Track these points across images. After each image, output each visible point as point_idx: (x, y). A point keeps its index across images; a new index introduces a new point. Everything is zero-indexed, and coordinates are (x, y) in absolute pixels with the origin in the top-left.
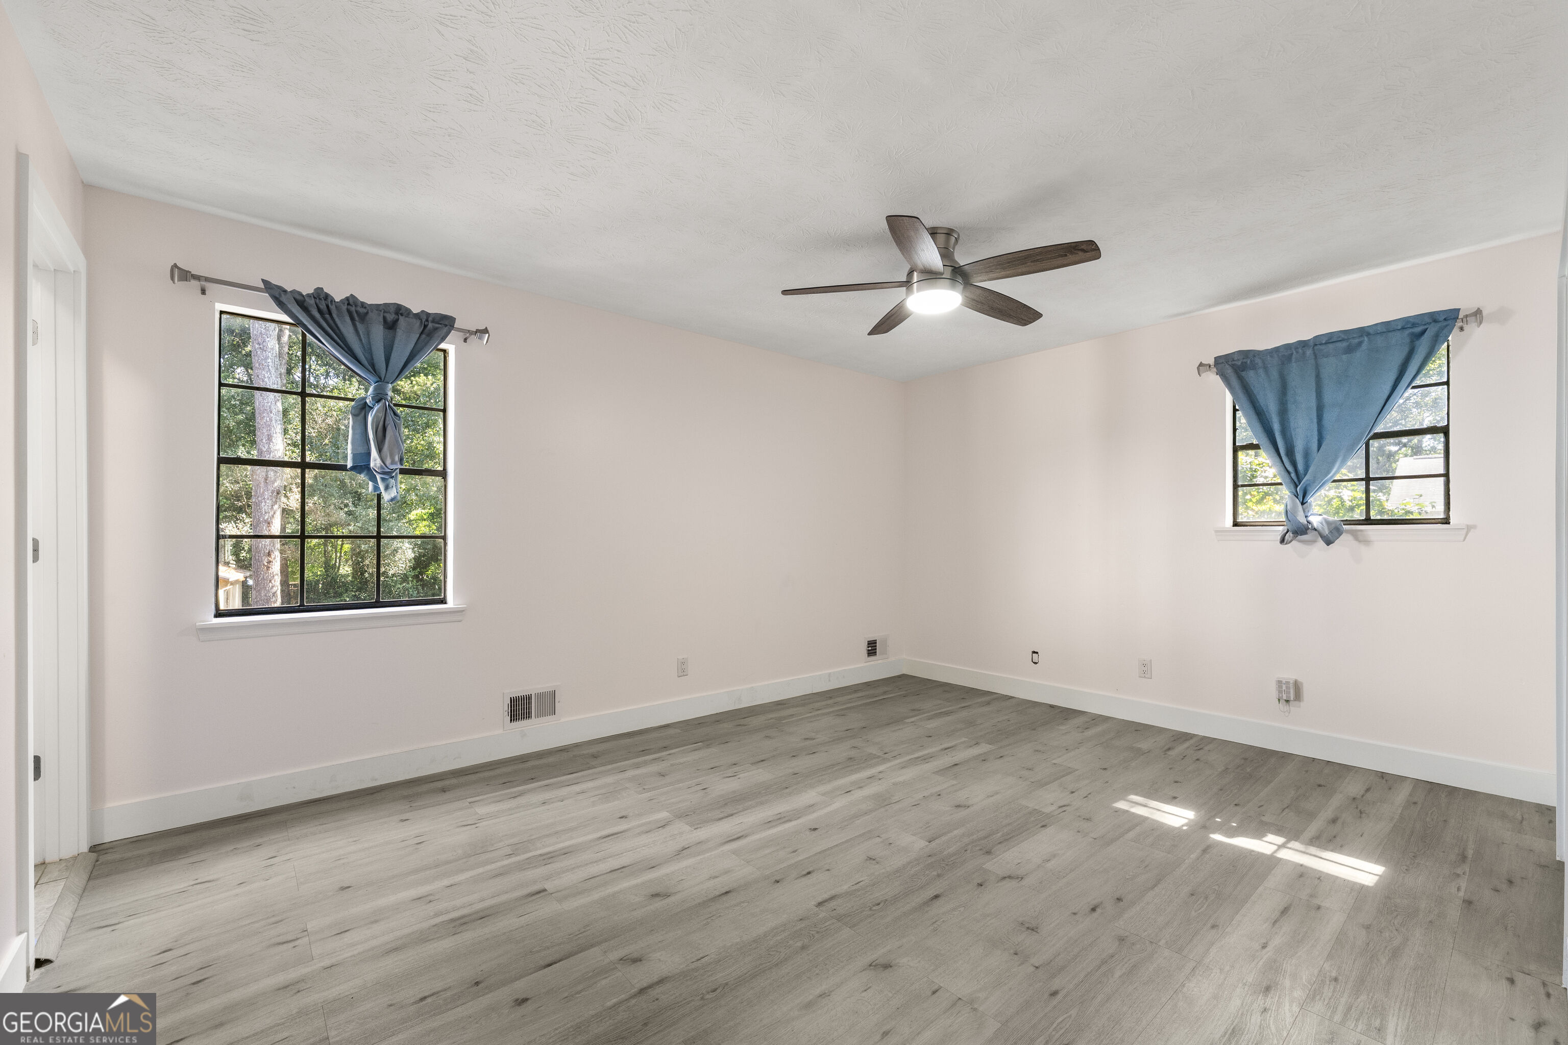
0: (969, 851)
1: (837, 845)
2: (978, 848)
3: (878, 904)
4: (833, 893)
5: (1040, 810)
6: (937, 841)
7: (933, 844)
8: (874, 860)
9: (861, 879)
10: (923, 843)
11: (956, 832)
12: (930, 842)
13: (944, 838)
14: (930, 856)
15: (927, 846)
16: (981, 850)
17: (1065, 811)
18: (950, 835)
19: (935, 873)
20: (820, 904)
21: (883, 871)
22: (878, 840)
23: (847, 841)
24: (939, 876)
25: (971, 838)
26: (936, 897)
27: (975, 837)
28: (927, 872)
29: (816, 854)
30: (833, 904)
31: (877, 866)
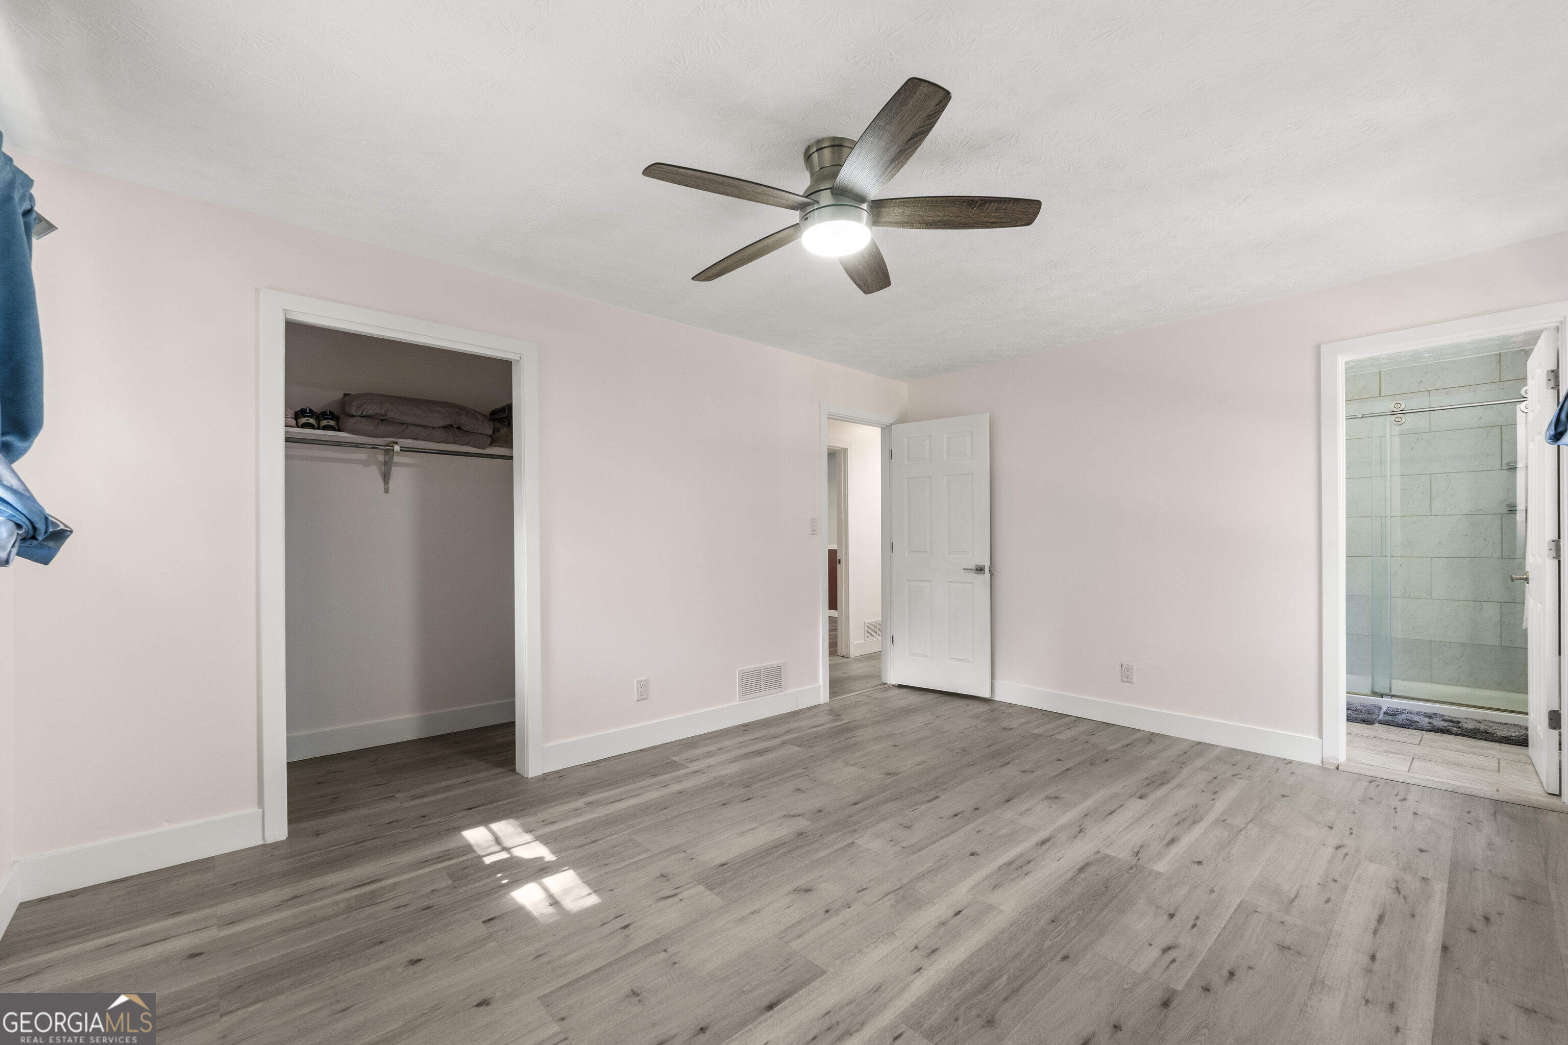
0: (819, 834)
1: (943, 838)
2: (809, 838)
3: (897, 799)
4: (930, 804)
5: (706, 889)
6: (845, 843)
7: (850, 840)
8: (905, 827)
9: (912, 813)
10: (860, 841)
11: (823, 853)
12: (853, 842)
13: (838, 846)
14: (855, 831)
15: (857, 839)
16: (807, 837)
17: (676, 888)
18: (832, 850)
19: (853, 818)
20: (937, 797)
21: (895, 819)
22: (904, 844)
23: (934, 842)
24: (851, 816)
25: (810, 848)
26: (855, 804)
27: (806, 849)
28: (860, 819)
29: (958, 830)
30: (928, 798)
31: (901, 822)
